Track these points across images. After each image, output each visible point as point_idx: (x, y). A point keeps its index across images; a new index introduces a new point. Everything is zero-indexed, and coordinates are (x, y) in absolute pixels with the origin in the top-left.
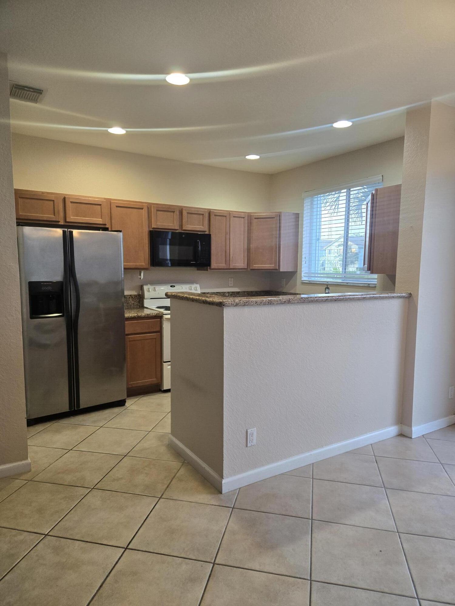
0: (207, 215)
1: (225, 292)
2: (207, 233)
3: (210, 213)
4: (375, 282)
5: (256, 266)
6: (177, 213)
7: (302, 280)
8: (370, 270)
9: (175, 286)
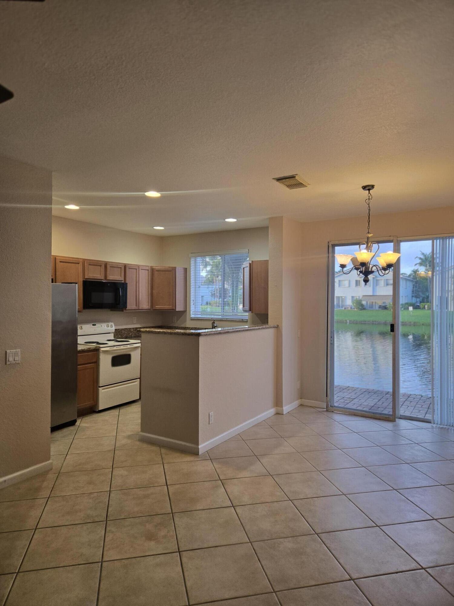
0: (123, 268)
1: (131, 328)
2: (123, 282)
3: (125, 266)
4: (247, 318)
5: (158, 307)
6: (103, 266)
7: (191, 317)
8: (250, 311)
9: (95, 325)
